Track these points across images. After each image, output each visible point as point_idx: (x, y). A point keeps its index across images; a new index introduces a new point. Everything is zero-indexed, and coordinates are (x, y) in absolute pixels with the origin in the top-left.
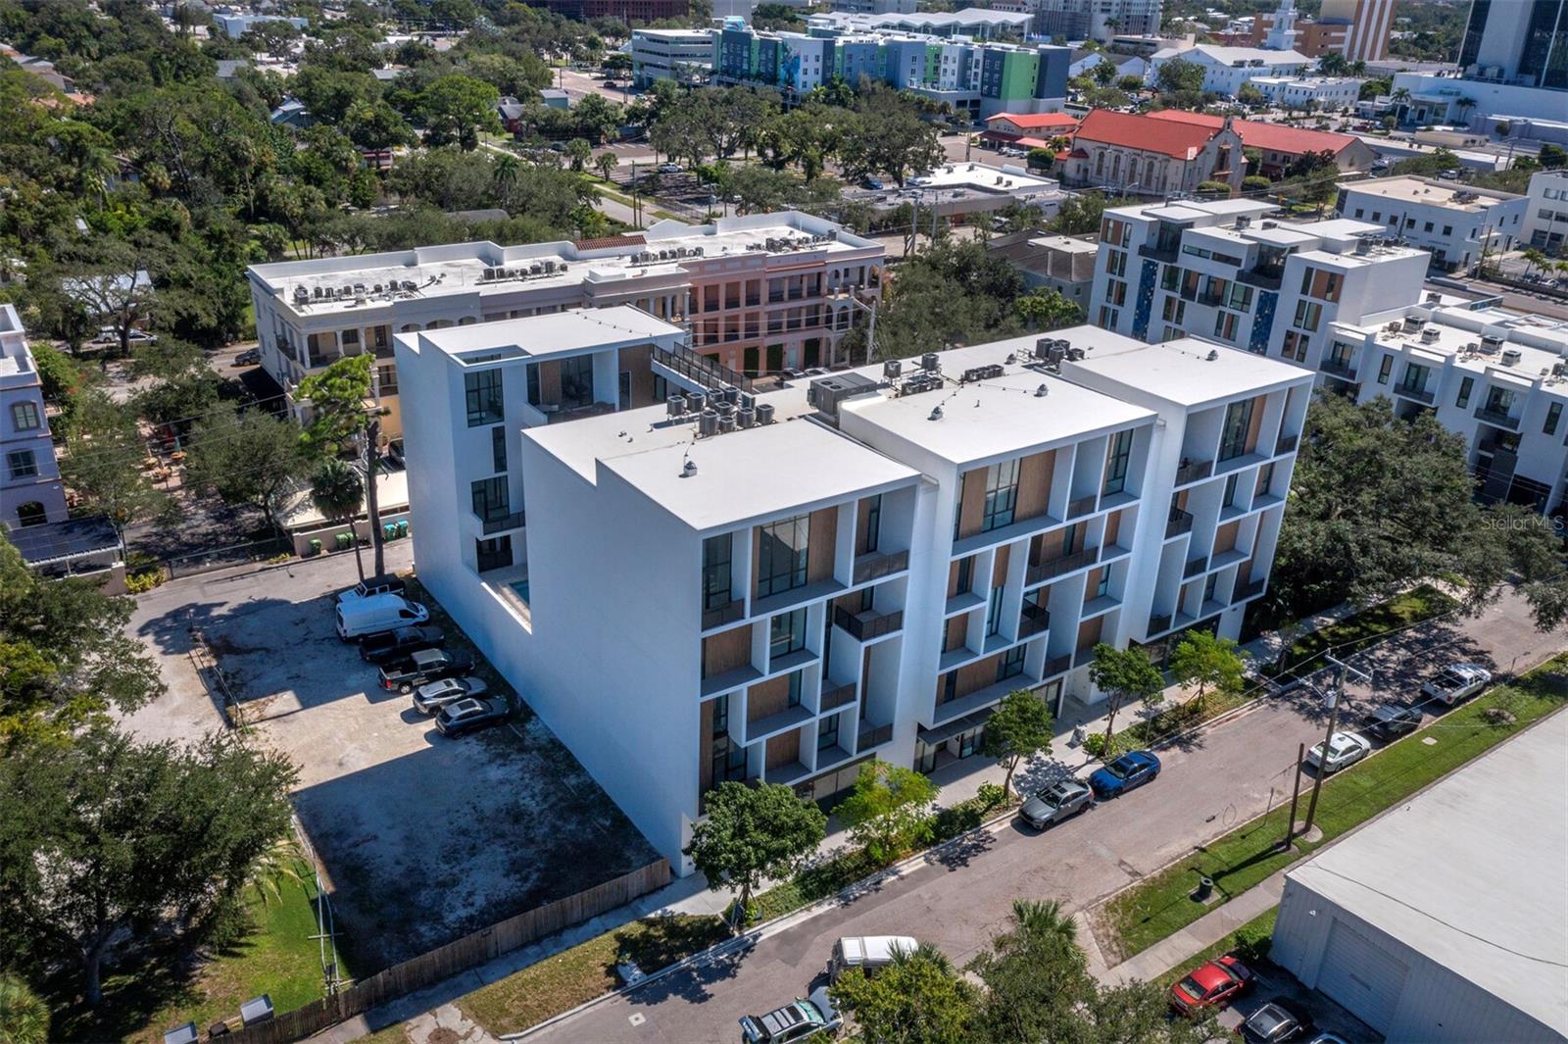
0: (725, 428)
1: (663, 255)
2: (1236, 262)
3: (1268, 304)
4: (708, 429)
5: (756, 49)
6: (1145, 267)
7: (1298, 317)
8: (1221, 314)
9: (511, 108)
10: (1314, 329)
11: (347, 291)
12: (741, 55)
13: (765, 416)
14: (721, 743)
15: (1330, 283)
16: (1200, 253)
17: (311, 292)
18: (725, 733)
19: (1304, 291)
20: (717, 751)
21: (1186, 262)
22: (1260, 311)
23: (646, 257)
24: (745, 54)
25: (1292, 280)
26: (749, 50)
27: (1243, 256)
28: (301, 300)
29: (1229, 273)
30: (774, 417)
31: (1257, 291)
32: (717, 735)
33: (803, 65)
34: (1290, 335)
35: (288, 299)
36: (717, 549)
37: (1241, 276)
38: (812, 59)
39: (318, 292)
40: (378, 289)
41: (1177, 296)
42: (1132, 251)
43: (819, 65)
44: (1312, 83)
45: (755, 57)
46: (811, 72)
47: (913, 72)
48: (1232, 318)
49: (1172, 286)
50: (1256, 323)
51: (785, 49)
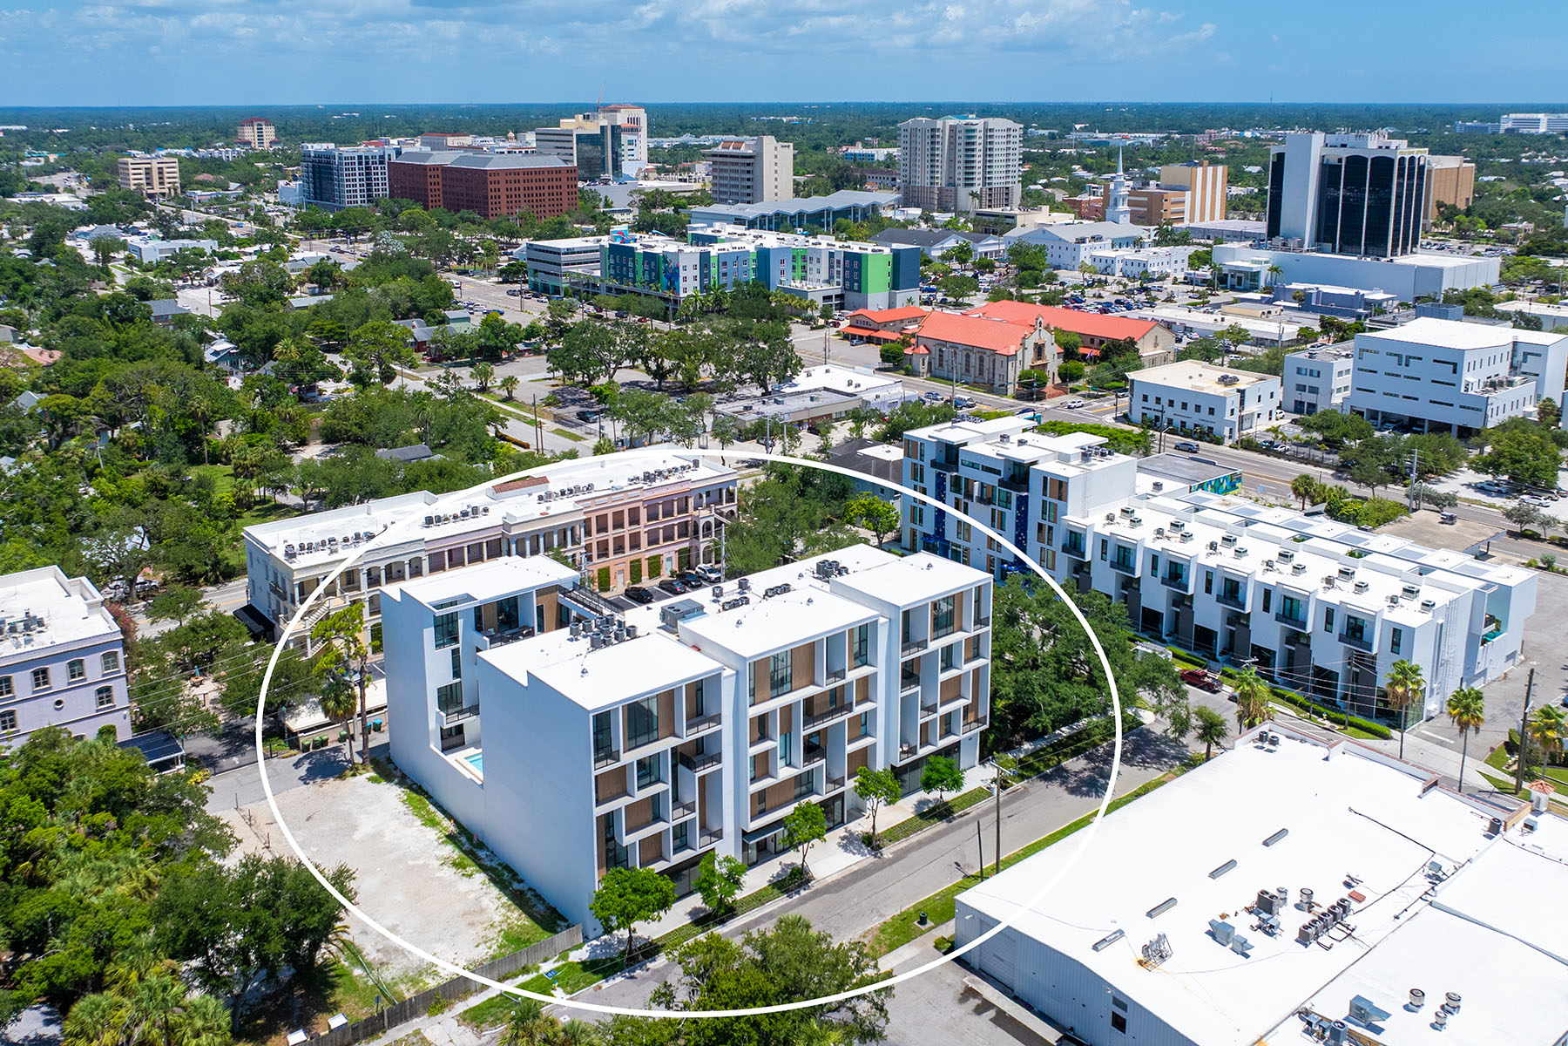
0: (606, 643)
1: (563, 493)
2: (998, 472)
3: (1023, 502)
4: (595, 645)
5: (640, 260)
6: (938, 475)
7: (1044, 513)
8: (993, 510)
9: (419, 330)
10: (1055, 522)
11: (323, 543)
12: (627, 265)
13: (631, 633)
14: (611, 845)
15: (1059, 487)
16: (973, 466)
17: (297, 547)
18: (613, 838)
19: (1045, 494)
20: (608, 851)
21: (964, 472)
22: (1018, 508)
23: (549, 495)
24: (630, 264)
25: (1035, 484)
26: (633, 261)
27: (1001, 467)
28: (291, 555)
29: (993, 480)
30: (638, 633)
31: (1014, 494)
32: (608, 840)
33: (682, 274)
34: (1040, 526)
35: (280, 554)
36: (603, 721)
37: (1002, 483)
38: (690, 268)
39: (302, 547)
40: (346, 540)
41: (961, 497)
42: (927, 464)
43: (697, 273)
44: (1146, 254)
45: (639, 268)
46: (690, 279)
47: (782, 272)
48: (1002, 514)
49: (958, 491)
50: (1017, 518)
51: (665, 261)
